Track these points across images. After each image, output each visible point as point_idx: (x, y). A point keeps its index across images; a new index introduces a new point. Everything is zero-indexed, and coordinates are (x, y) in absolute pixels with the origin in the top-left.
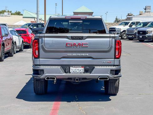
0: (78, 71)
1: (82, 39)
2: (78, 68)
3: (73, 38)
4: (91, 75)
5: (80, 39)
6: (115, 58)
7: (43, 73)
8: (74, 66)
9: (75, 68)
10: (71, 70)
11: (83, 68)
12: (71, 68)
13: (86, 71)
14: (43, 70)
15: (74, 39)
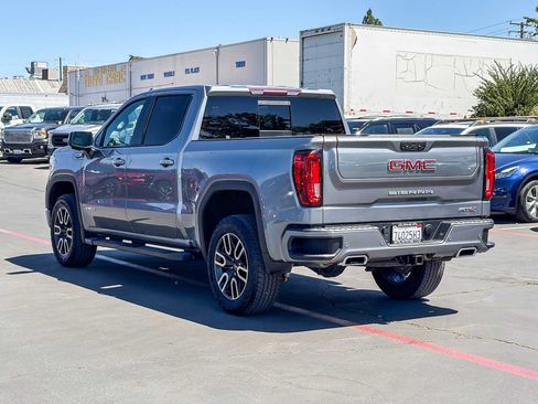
0: (409, 237)
1: (423, 150)
2: (408, 229)
3: (404, 147)
4: (444, 244)
5: (419, 150)
6: (484, 197)
7: (341, 247)
8: (400, 224)
9: (403, 229)
10: (394, 235)
11: (420, 229)
12: (395, 229)
13: (426, 235)
14: (340, 240)
15: (406, 150)
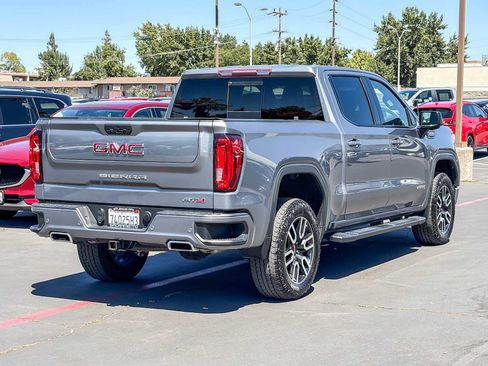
0: (126, 222)
1: (129, 134)
2: (125, 214)
3: (108, 130)
4: (147, 233)
5: (125, 133)
6: (217, 189)
7: (44, 222)
8: (116, 208)
9: (120, 214)
10: (110, 218)
11: (138, 215)
12: (111, 212)
13: (145, 222)
14: (41, 215)
15: (110, 133)
